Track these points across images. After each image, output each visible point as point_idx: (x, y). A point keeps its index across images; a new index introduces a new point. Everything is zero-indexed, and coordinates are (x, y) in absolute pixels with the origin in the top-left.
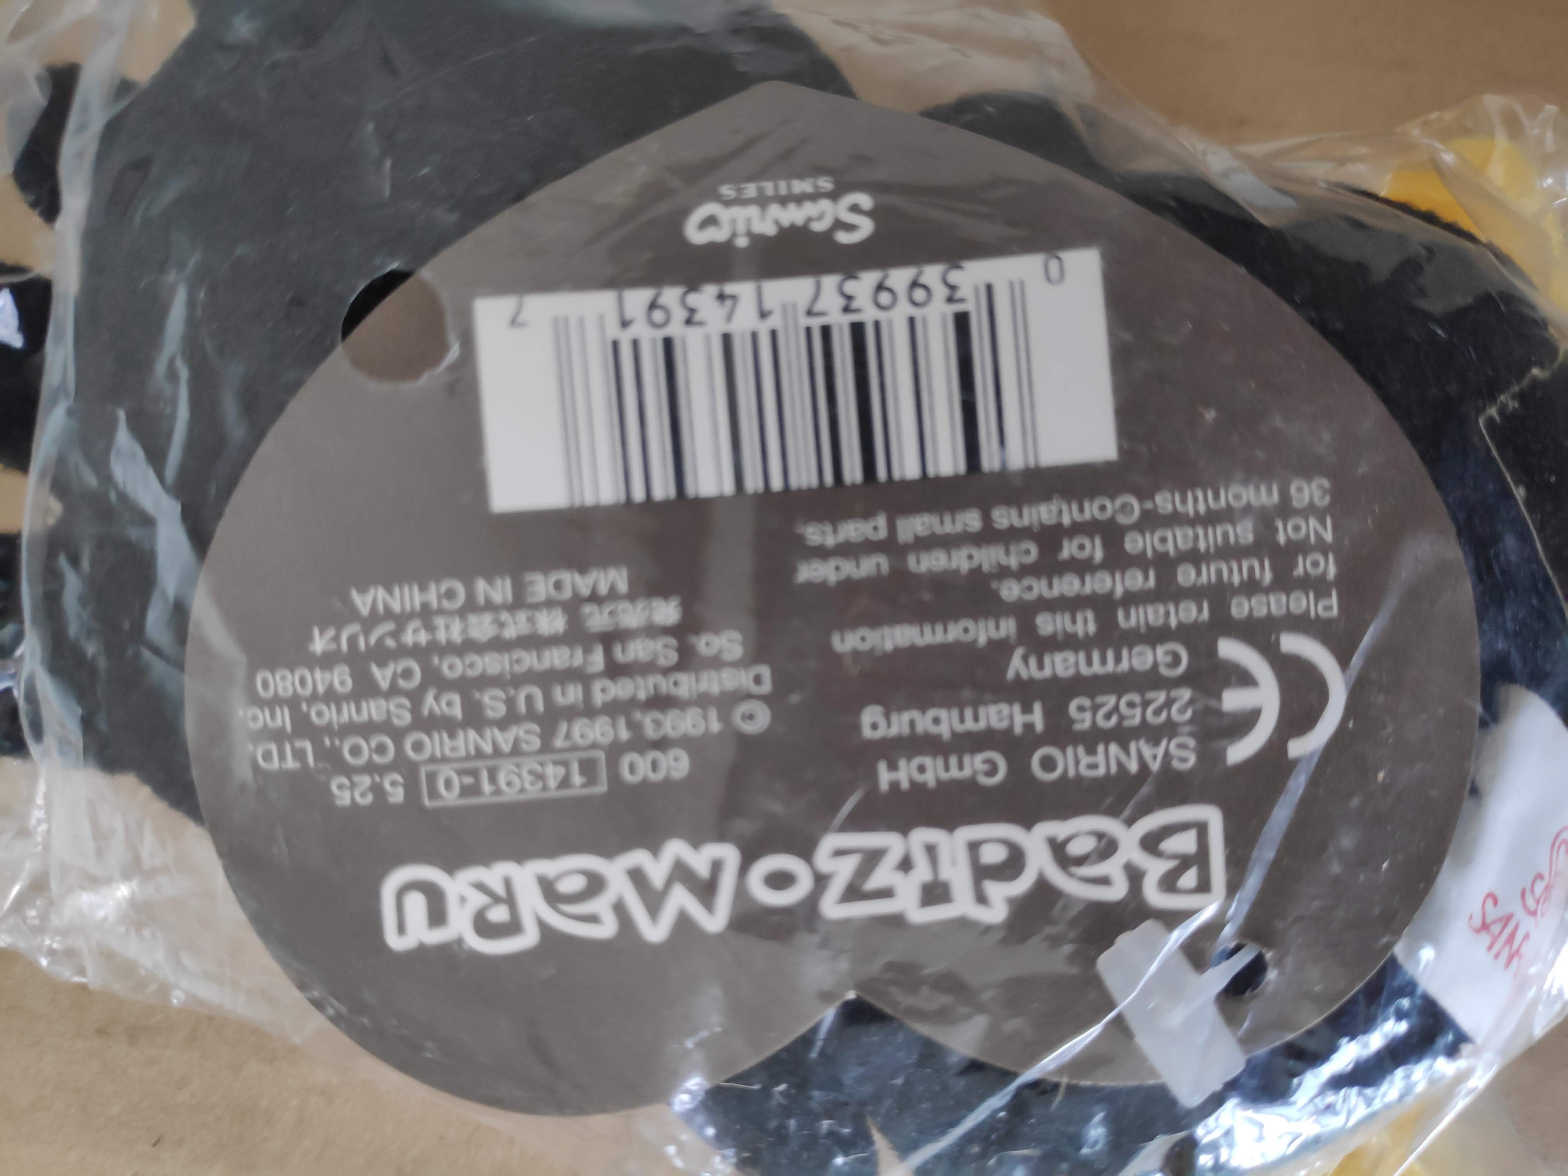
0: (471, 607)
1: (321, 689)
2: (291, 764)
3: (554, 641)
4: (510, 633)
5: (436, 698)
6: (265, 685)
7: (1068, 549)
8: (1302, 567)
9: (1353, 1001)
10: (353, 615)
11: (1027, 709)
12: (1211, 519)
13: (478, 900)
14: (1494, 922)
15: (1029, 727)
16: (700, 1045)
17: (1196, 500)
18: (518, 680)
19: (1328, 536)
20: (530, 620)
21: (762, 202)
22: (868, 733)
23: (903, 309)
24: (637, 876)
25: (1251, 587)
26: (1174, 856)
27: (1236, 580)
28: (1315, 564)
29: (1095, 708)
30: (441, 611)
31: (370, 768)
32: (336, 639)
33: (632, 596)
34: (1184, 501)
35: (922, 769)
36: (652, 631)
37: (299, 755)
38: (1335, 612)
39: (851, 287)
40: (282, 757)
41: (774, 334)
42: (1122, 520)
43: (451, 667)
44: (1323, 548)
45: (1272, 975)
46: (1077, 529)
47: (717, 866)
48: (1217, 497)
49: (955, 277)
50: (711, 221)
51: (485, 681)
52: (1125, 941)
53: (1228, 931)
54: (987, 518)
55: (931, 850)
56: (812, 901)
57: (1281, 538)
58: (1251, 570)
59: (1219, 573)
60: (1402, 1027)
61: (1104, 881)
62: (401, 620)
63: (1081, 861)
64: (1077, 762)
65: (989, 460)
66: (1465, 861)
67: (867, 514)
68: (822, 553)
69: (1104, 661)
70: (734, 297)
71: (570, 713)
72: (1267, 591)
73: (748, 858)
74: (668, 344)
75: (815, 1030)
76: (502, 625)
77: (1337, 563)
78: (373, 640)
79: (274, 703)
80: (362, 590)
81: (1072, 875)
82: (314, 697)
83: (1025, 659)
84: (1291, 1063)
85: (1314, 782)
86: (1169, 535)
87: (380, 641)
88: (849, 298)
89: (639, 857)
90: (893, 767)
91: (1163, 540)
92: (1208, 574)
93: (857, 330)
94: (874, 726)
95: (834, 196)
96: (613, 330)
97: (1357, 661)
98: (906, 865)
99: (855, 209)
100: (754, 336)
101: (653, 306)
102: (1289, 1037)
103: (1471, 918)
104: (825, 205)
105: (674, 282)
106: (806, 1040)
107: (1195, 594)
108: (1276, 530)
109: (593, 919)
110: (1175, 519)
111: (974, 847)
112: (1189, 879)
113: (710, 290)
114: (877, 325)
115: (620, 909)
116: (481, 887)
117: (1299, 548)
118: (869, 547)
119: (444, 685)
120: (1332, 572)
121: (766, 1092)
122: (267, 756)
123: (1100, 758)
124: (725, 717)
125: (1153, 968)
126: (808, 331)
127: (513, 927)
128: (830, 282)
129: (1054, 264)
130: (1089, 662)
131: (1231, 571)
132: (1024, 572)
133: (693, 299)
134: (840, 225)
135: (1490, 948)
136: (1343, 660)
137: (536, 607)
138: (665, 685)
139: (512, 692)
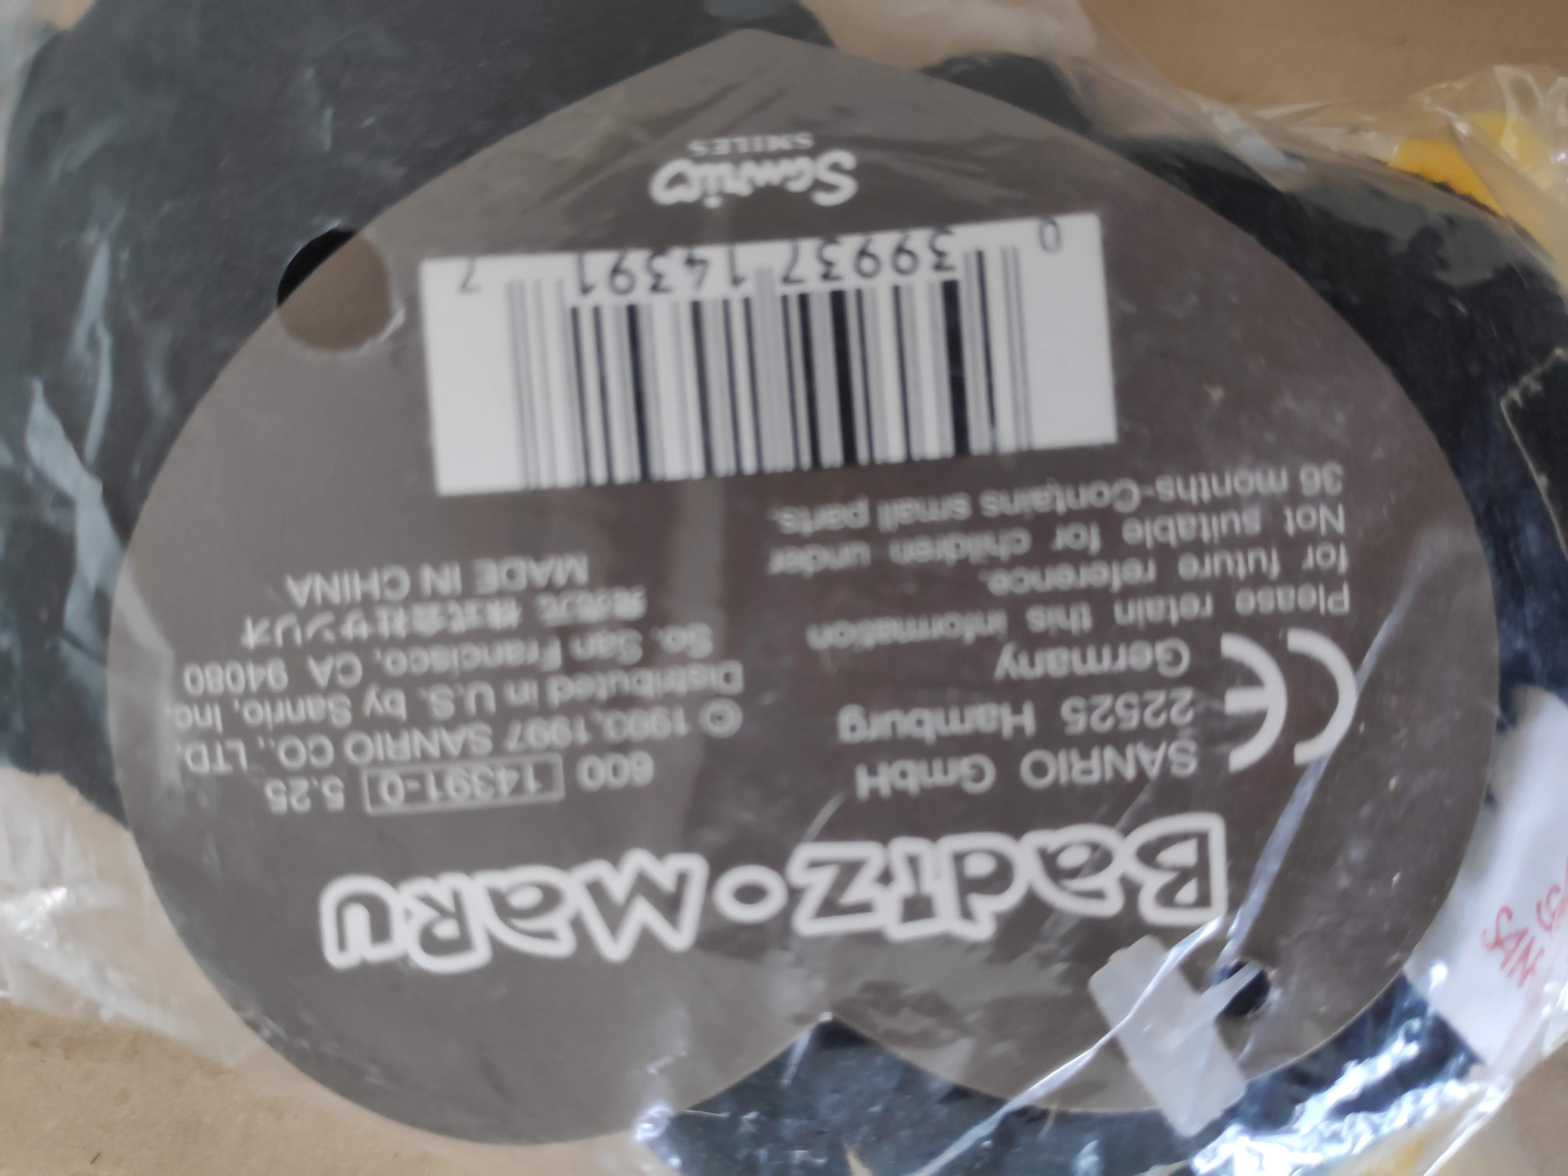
0: (416, 596)
1: (254, 686)
2: (222, 766)
3: (506, 634)
4: (459, 625)
5: (379, 697)
6: (194, 680)
7: (1063, 539)
8: (1312, 559)
9: (1361, 1022)
10: (288, 605)
11: (1017, 710)
12: (1216, 506)
13: (424, 914)
14: (1509, 937)
15: (1019, 730)
16: (663, 1071)
17: (1199, 486)
18: (467, 677)
19: (1340, 526)
20: (481, 612)
21: (736, 158)
22: (846, 735)
23: (887, 279)
24: (596, 890)
25: (1258, 580)
26: (1173, 869)
27: (1242, 572)
28: (1326, 556)
29: (1090, 710)
30: (383, 602)
31: (308, 772)
32: (271, 631)
33: (591, 587)
34: (1187, 486)
35: (903, 775)
36: (614, 624)
37: (230, 757)
38: (1346, 606)
39: (831, 252)
40: (212, 758)
41: (747, 303)
42: (1121, 507)
43: (394, 663)
44: (1334, 539)
45: (1275, 995)
46: (1073, 516)
47: (682, 879)
48: (1222, 482)
49: (943, 242)
50: (678, 180)
51: (431, 679)
52: (1120, 959)
53: (1230, 949)
54: (976, 505)
55: (913, 862)
56: (786, 915)
57: (1290, 528)
58: (1258, 562)
59: (1224, 566)
60: (1412, 1050)
61: (1098, 895)
62: (340, 612)
63: (1074, 873)
64: (1070, 767)
65: (979, 442)
66: (1480, 874)
67: (847, 499)
68: (798, 541)
69: (1099, 659)
70: (703, 262)
71: (524, 714)
72: (1274, 584)
73: (717, 868)
74: (632, 312)
75: (786, 1055)
76: (449, 617)
77: (1351, 554)
78: (310, 632)
79: (203, 701)
80: (299, 577)
81: (1063, 889)
82: (247, 695)
83: (1016, 656)
84: (1295, 1089)
85: (1322, 789)
86: (1171, 524)
87: (318, 634)
88: (829, 264)
89: (598, 869)
90: (873, 771)
91: (1165, 529)
92: (1212, 566)
93: (838, 299)
94: (853, 728)
95: (813, 153)
96: (572, 297)
97: (1369, 660)
98: (886, 877)
99: (836, 168)
100: (726, 305)
101: (616, 270)
102: (1291, 1060)
103: (1484, 933)
104: (803, 163)
105: (639, 244)
106: (777, 1066)
107: (1198, 587)
108: (1284, 519)
109: (548, 935)
110: (1177, 507)
111: (959, 858)
112: (1188, 892)
113: (678, 255)
114: (859, 294)
115: (578, 925)
116: (428, 901)
117: (1309, 538)
118: (848, 535)
119: (386, 682)
120: (1343, 564)
121: (734, 1121)
122: (197, 758)
123: (1094, 762)
124: (692, 717)
125: (1150, 988)
126: (785, 300)
127: (462, 944)
128: (808, 246)
129: (1049, 230)
130: (1084, 660)
131: (1236, 563)
132: (1015, 562)
133: (660, 263)
134: (819, 185)
135: (1504, 964)
136: (1355, 660)
137: (487, 597)
138: (626, 683)
139: (461, 690)
